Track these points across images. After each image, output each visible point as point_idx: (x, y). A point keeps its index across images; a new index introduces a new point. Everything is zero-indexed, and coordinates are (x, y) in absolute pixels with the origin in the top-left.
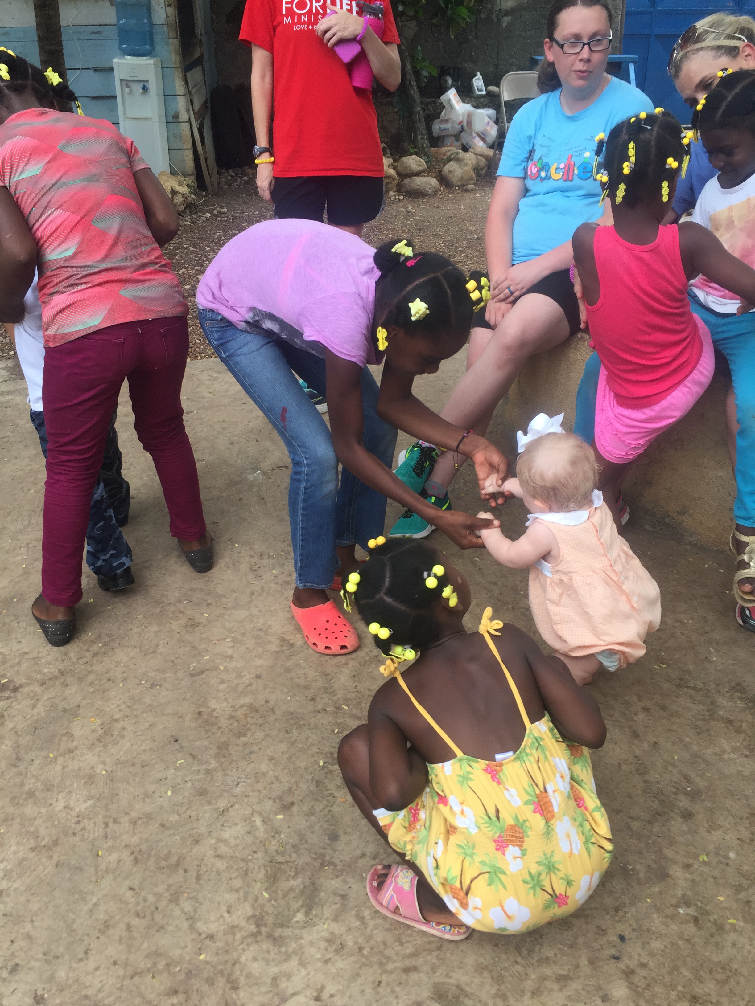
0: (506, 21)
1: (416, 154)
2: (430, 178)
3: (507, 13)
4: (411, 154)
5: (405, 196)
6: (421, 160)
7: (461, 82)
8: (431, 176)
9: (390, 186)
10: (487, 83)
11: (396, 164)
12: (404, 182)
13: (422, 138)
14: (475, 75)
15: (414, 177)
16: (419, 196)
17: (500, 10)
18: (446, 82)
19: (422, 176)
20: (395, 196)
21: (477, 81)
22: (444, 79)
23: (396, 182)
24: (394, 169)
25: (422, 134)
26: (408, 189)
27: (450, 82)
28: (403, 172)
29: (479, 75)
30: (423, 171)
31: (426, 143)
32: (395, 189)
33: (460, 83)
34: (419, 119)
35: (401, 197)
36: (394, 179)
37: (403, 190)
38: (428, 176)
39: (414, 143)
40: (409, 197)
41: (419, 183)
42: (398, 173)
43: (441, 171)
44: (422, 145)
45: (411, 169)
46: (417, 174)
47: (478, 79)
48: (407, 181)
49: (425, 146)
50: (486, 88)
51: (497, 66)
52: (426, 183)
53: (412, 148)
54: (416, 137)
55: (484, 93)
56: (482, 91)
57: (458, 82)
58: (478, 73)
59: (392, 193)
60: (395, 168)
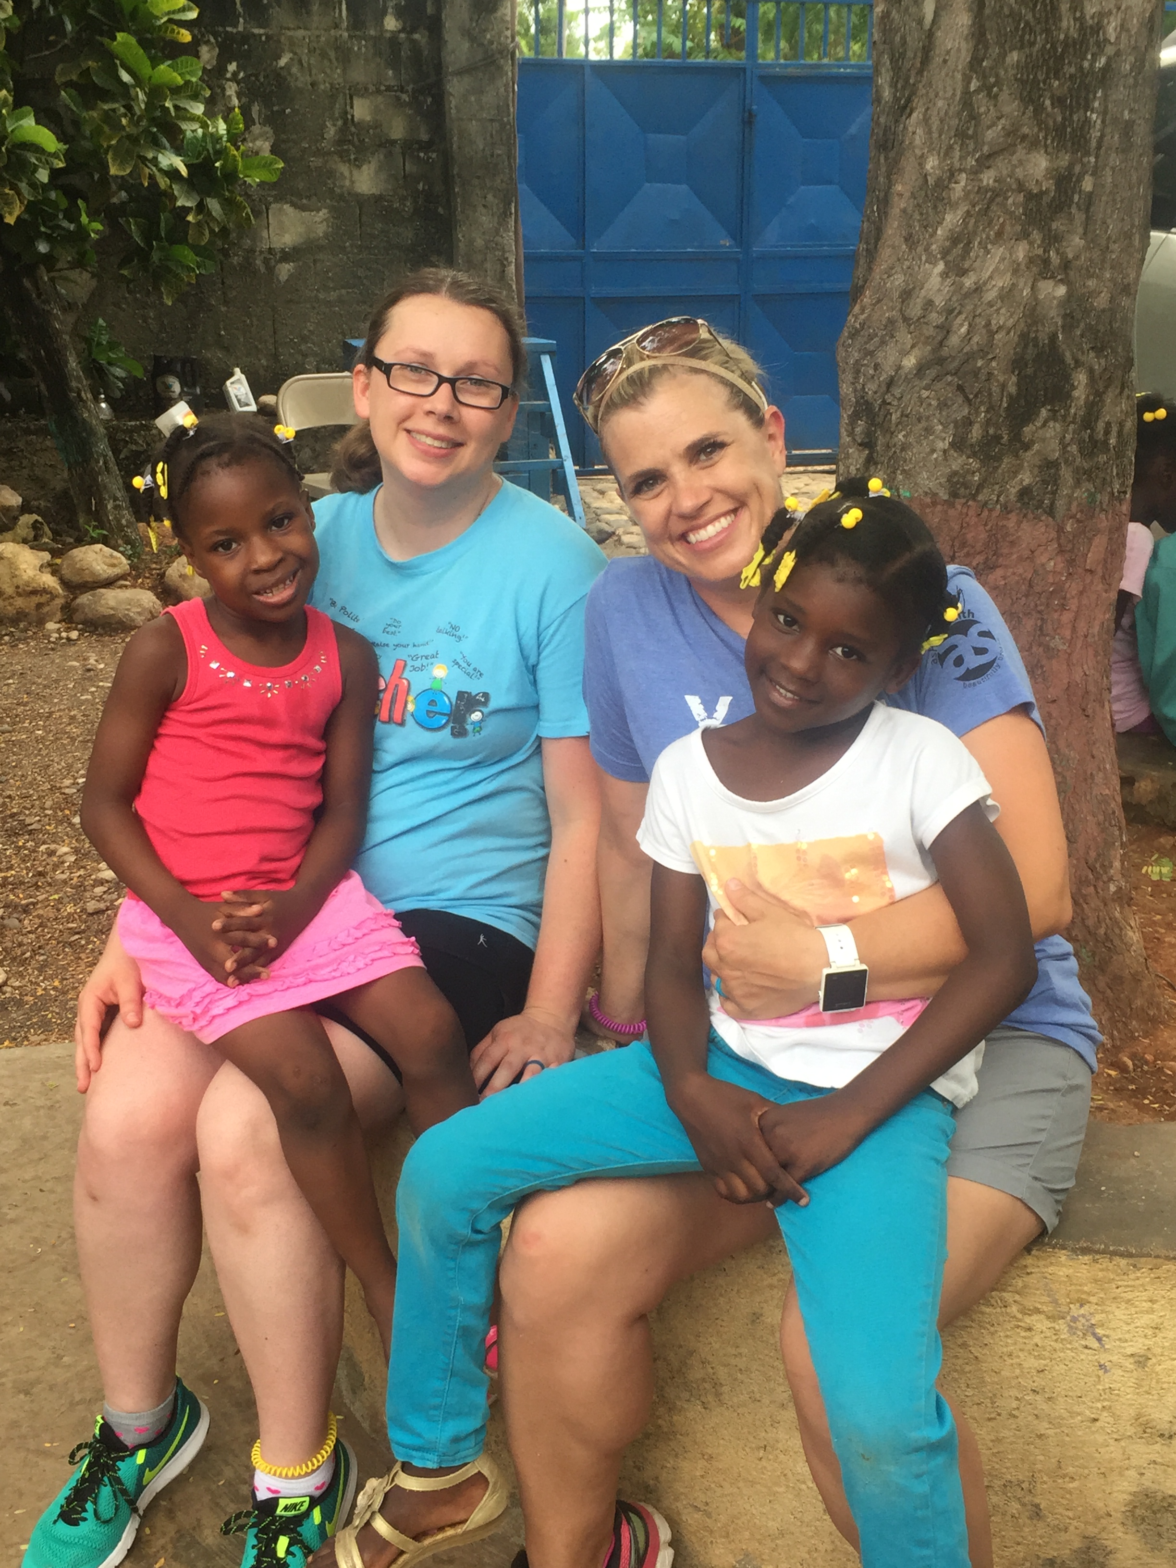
0: (285, 270)
1: (105, 541)
2: (138, 590)
3: (286, 256)
4: (94, 541)
5: (82, 632)
6: (115, 553)
7: (203, 388)
8: (142, 586)
9: (46, 609)
10: (257, 390)
11: (58, 561)
12: (79, 601)
13: (116, 507)
14: (232, 375)
15: (103, 590)
16: (116, 630)
17: (270, 250)
18: (168, 387)
19: (121, 587)
20: (59, 631)
21: (237, 386)
22: (164, 383)
23: (59, 602)
24: (53, 573)
25: (115, 499)
26: (90, 615)
27: (177, 387)
28: (76, 579)
29: (238, 374)
30: (123, 577)
31: (127, 516)
32: (59, 616)
33: (198, 391)
34: (107, 469)
35: (74, 635)
36: (53, 596)
37: (78, 617)
38: (134, 586)
39: (98, 517)
40: (92, 633)
41: (112, 603)
42: (64, 583)
43: (162, 576)
44: (118, 521)
45: (92, 573)
46: (109, 583)
47: (239, 381)
48: (85, 599)
49: (124, 522)
50: (256, 399)
51: (275, 356)
52: (129, 602)
53: (95, 527)
54: (101, 503)
55: (253, 408)
56: (247, 405)
57: (194, 386)
58: (237, 370)
59: (51, 626)
60: (55, 571)
